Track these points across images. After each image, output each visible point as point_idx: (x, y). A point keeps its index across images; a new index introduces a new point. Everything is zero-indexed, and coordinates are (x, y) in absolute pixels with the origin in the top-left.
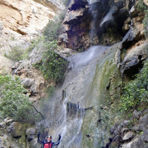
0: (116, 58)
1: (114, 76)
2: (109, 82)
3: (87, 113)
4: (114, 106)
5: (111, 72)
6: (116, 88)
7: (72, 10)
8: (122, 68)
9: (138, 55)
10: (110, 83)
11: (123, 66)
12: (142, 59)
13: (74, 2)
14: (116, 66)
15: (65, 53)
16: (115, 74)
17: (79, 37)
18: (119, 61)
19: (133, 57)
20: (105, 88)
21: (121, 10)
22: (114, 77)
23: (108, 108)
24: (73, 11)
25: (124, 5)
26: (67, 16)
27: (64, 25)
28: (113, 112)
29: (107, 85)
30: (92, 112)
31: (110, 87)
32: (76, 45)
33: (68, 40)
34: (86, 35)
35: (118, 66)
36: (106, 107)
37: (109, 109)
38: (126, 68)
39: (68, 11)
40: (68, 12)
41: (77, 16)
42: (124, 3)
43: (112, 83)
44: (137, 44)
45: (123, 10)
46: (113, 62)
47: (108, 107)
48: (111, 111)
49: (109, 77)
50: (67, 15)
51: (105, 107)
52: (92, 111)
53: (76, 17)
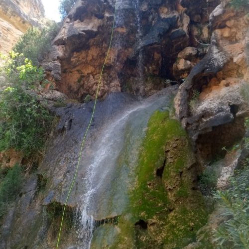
0: (176, 107)
1: (174, 146)
2: (162, 159)
3: (102, 232)
4: (176, 218)
5: (169, 136)
6: (181, 173)
7: (75, 20)
8: (194, 128)
9: (229, 103)
10: (165, 162)
11: (195, 124)
12: (239, 113)
13: (82, 4)
14: (177, 123)
15: (53, 100)
16: (177, 140)
17: (83, 76)
18: (185, 114)
19: (219, 108)
20: (153, 171)
21: (173, 31)
22: (176, 147)
23: (162, 222)
24: (78, 21)
25: (179, 24)
26: (63, 30)
27: (56, 47)
28: (175, 234)
29: (159, 164)
30: (117, 229)
31: (166, 169)
32: (76, 90)
33: (60, 75)
34: (96, 74)
35: (184, 125)
36: (154, 219)
37: (163, 225)
38: (203, 130)
39: (68, 20)
40: (67, 22)
41: (86, 29)
42: (179, 19)
43: (170, 160)
44: (223, 82)
45: (178, 31)
46: (170, 114)
47: (160, 219)
48: (168, 231)
49: (164, 147)
50: (65, 27)
51: (152, 218)
52: (116, 227)
53: (83, 31)
